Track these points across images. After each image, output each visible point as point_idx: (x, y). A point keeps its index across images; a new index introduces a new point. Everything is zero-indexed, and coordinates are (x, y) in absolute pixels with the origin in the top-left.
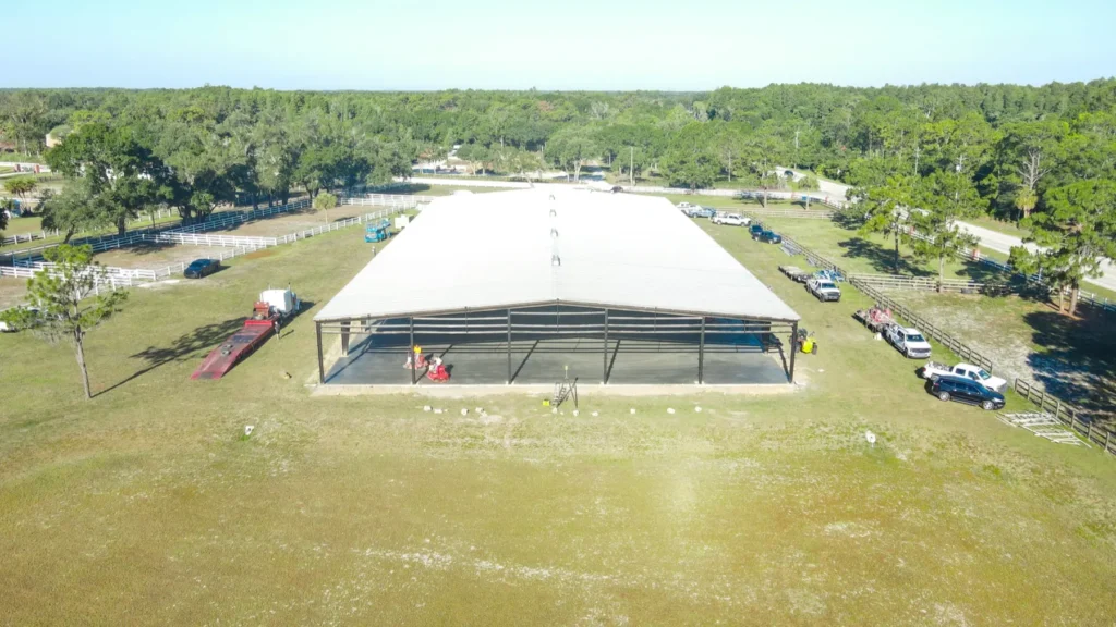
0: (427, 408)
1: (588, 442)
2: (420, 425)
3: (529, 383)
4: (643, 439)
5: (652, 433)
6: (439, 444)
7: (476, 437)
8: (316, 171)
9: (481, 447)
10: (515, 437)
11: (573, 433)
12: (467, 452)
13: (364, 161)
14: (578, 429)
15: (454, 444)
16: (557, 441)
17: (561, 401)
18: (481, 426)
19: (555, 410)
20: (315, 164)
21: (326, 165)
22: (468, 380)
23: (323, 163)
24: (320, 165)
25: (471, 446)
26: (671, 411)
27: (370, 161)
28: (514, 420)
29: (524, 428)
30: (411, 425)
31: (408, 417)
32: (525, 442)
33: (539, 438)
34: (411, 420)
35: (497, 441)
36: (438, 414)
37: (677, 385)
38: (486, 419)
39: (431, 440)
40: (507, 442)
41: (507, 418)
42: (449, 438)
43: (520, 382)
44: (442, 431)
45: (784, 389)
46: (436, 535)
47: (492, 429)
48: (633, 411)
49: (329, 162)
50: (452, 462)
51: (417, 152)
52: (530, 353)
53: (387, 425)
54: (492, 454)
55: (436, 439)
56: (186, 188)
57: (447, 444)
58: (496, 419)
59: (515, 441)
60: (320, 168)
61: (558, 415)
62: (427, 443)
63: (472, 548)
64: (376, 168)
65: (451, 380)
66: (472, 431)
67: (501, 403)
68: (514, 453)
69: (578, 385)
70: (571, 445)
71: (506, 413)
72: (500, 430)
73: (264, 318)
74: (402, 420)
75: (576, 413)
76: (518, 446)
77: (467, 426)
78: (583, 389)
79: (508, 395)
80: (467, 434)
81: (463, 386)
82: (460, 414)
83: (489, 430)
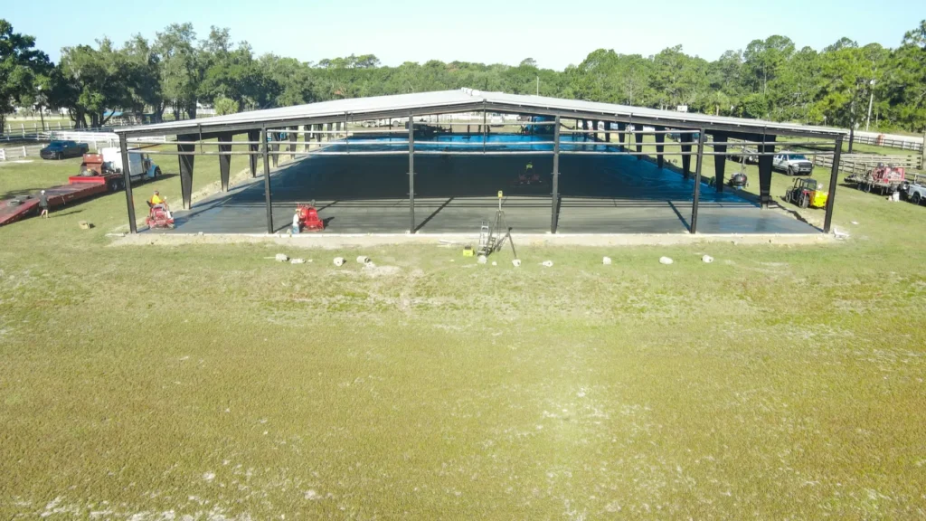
0: (281, 257)
1: (542, 301)
2: (264, 278)
3: (442, 232)
4: (632, 297)
5: (645, 289)
6: (291, 304)
7: (353, 295)
8: (222, 85)
9: (360, 310)
10: (418, 295)
11: (515, 288)
12: (337, 316)
13: (275, 84)
14: (520, 283)
15: (316, 305)
16: (492, 300)
17: (489, 252)
18: (365, 279)
19: (483, 259)
20: (221, 76)
21: (233, 80)
22: (351, 229)
23: (229, 76)
24: (226, 79)
25: (344, 308)
26: (666, 260)
27: (280, 83)
28: (418, 272)
29: (434, 282)
30: (250, 279)
31: (248, 268)
32: (435, 301)
33: (458, 296)
34: (252, 273)
35: (389, 301)
36: (297, 265)
37: (658, 235)
38: (371, 269)
39: (278, 298)
40: (406, 302)
41: (407, 270)
42: (309, 296)
43: (426, 232)
44: (298, 287)
45: (821, 238)
46: (233, 463)
47: (380, 284)
48: (607, 260)
49: (237, 77)
50: (307, 330)
51: (331, 91)
52: (441, 208)
53: (211, 278)
54: (378, 319)
55: (286, 297)
56: (74, 87)
57: (303, 305)
58: (389, 271)
59: (418, 300)
60: (225, 81)
61: (488, 266)
62: (270, 304)
63: (311, 494)
64: (287, 89)
65: (327, 230)
66: (349, 286)
67: (397, 253)
68: (416, 317)
69: (512, 235)
70: (514, 305)
71: (406, 264)
72: (394, 286)
73: (95, 174)
74: (236, 273)
75: (516, 262)
76: (423, 308)
77: (340, 280)
78: (521, 239)
79: (409, 245)
80: (338, 291)
81: (343, 235)
82: (331, 264)
83: (376, 286)
